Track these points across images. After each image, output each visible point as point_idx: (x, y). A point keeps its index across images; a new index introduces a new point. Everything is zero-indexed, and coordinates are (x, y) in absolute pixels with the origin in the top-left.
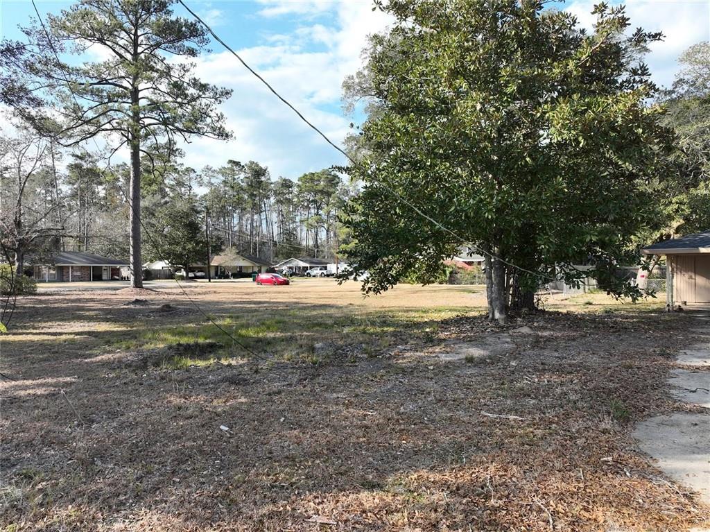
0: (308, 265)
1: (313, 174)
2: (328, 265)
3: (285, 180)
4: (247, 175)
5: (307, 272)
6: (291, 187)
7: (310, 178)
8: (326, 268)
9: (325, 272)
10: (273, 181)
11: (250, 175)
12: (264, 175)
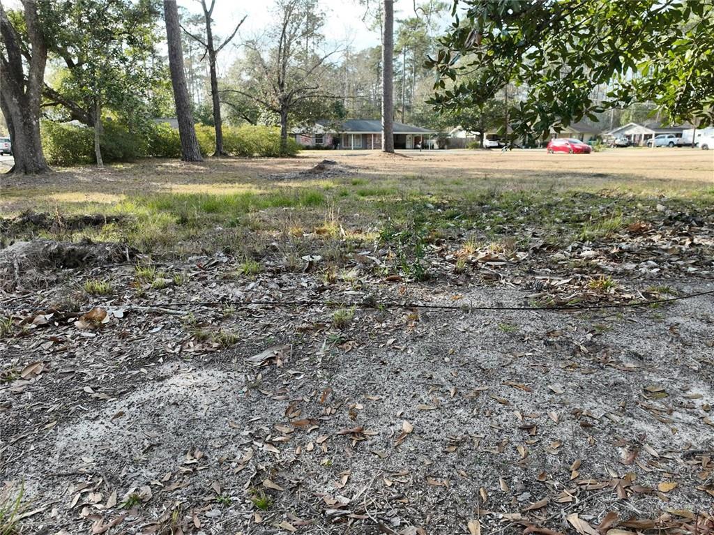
0: (653, 132)
2: (684, 132)
8: (679, 135)
9: (675, 140)
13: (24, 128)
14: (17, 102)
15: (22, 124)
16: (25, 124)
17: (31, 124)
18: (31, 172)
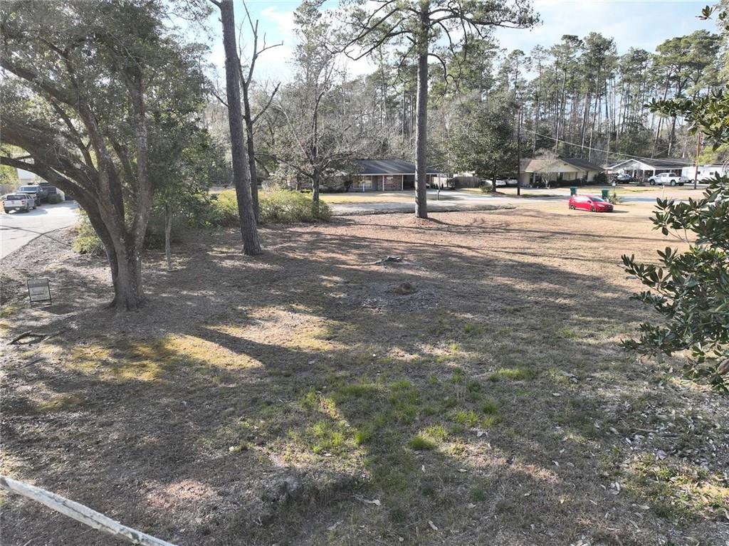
0: (654, 169)
1: (680, 39)
2: (684, 169)
3: (637, 52)
4: (585, 52)
5: (651, 178)
6: (645, 60)
7: (675, 46)
9: (677, 179)
10: (619, 55)
11: (589, 51)
12: (608, 48)
13: (128, 265)
14: (124, 242)
15: (126, 262)
16: (130, 261)
17: (135, 260)
18: (133, 306)
